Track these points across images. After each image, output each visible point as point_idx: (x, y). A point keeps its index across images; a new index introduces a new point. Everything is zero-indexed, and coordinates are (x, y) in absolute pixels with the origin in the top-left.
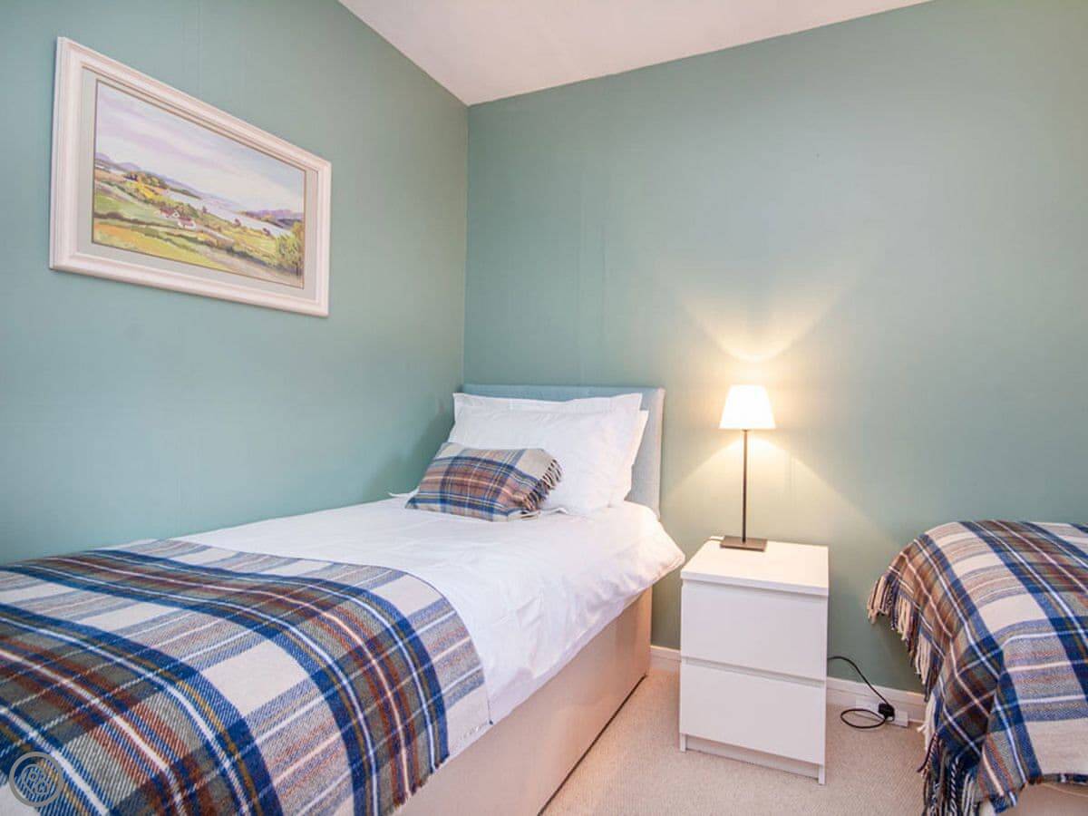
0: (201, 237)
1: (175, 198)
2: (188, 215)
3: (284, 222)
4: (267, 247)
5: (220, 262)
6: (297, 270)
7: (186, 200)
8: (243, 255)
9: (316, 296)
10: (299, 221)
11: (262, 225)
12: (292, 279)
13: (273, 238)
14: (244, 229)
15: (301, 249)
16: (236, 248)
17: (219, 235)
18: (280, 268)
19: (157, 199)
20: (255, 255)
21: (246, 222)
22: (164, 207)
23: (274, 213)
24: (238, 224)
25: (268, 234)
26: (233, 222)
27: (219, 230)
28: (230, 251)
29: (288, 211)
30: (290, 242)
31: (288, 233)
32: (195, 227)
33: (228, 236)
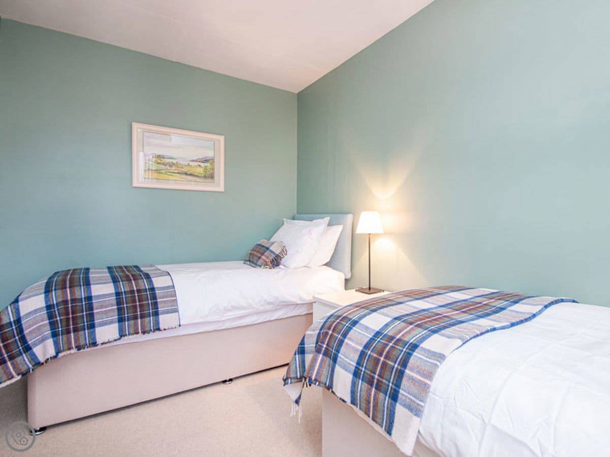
0: (176, 171)
1: (168, 161)
2: (171, 165)
3: (206, 161)
4: (200, 171)
5: (183, 178)
6: (212, 177)
7: (171, 160)
8: (191, 175)
9: (219, 185)
10: (212, 159)
11: (197, 164)
12: (210, 180)
13: (202, 167)
14: (191, 166)
15: (213, 169)
16: (188, 173)
17: (183, 170)
18: (205, 177)
19: (162, 162)
20: (195, 174)
21: (191, 164)
22: (164, 164)
23: (202, 159)
24: (189, 165)
25: (200, 166)
26: (187, 164)
27: (182, 168)
28: (186, 174)
29: (207, 157)
30: (208, 168)
31: (208, 164)
32: (174, 169)
33: (185, 169)
